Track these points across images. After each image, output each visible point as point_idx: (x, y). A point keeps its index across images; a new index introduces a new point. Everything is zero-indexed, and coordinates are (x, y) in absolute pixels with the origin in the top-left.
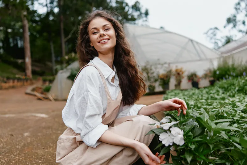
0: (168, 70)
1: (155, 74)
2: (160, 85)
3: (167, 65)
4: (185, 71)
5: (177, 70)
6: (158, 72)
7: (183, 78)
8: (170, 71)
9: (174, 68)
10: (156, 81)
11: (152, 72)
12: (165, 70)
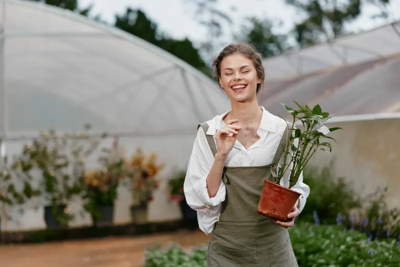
0: (113, 158)
1: (69, 171)
2: (87, 208)
3: (108, 143)
4: (162, 167)
5: (137, 162)
6: (81, 164)
7: (156, 186)
8: (120, 164)
9: (128, 153)
10: (71, 192)
11: (60, 162)
12: (101, 159)
